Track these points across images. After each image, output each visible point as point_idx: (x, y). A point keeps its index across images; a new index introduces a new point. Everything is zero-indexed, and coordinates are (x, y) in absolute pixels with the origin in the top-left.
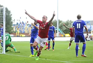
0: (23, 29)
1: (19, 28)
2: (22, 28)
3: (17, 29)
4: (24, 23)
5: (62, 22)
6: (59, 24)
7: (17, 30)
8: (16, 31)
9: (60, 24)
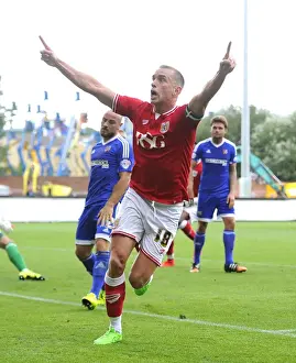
0: (59, 153)
1: (36, 148)
2: (54, 150)
3: (25, 154)
4: (67, 123)
5: (268, 120)
6: (251, 132)
7: (28, 163)
8: (23, 167)
9: (260, 128)
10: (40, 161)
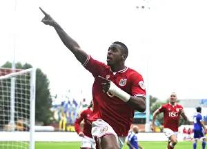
2: (72, 113)
10: (66, 117)
